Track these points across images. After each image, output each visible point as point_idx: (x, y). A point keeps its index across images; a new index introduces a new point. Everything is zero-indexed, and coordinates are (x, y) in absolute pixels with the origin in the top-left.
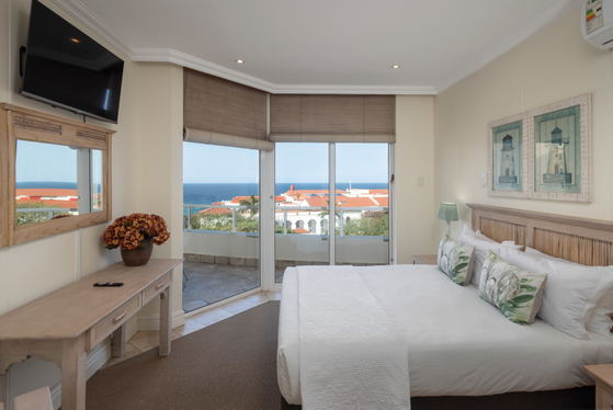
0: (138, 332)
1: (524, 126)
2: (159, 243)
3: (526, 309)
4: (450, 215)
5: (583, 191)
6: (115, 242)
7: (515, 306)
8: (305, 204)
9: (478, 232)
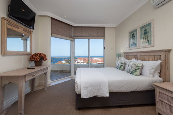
0: (39, 85)
1: (138, 30)
2: (45, 60)
3: (138, 72)
4: (119, 56)
5: (152, 44)
6: (33, 59)
7: (135, 71)
8: (82, 61)
9: (126, 59)
